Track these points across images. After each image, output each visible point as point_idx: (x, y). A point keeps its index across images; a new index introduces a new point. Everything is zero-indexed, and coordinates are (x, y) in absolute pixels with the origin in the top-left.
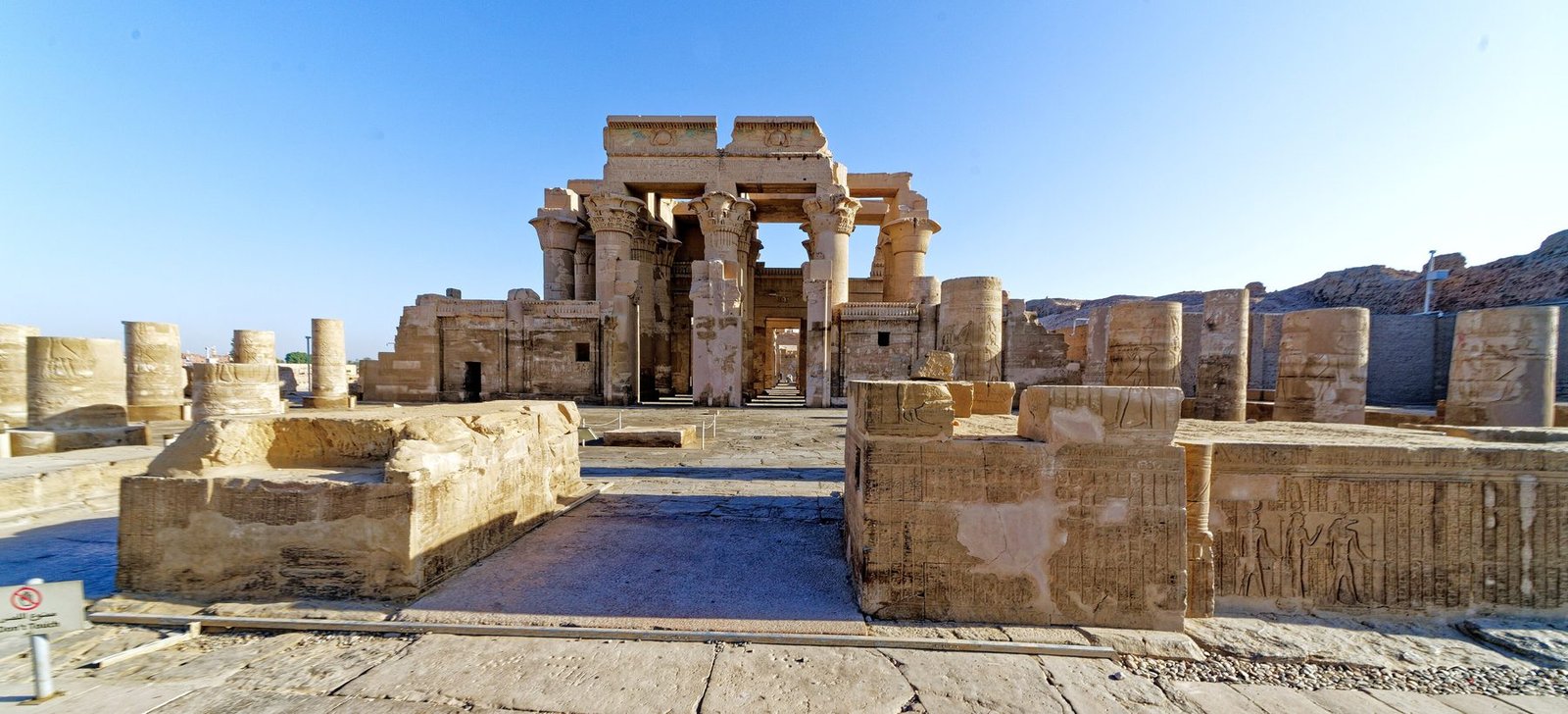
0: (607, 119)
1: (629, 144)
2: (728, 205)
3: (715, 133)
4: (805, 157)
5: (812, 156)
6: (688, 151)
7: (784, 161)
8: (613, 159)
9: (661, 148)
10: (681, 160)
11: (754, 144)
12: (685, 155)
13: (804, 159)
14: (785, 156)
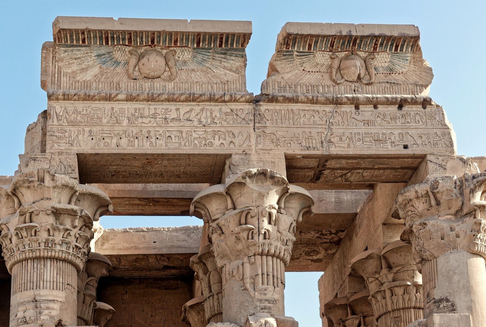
0: (55, 24)
1: (89, 76)
2: (277, 197)
3: (244, 57)
4: (402, 103)
5: (414, 102)
6: (197, 90)
7: (367, 111)
8: (58, 107)
9: (147, 85)
10: (184, 108)
11: (310, 79)
12: (192, 98)
13: (400, 107)
14: (369, 101)
